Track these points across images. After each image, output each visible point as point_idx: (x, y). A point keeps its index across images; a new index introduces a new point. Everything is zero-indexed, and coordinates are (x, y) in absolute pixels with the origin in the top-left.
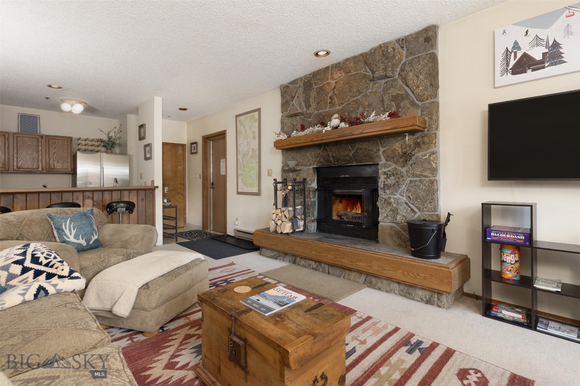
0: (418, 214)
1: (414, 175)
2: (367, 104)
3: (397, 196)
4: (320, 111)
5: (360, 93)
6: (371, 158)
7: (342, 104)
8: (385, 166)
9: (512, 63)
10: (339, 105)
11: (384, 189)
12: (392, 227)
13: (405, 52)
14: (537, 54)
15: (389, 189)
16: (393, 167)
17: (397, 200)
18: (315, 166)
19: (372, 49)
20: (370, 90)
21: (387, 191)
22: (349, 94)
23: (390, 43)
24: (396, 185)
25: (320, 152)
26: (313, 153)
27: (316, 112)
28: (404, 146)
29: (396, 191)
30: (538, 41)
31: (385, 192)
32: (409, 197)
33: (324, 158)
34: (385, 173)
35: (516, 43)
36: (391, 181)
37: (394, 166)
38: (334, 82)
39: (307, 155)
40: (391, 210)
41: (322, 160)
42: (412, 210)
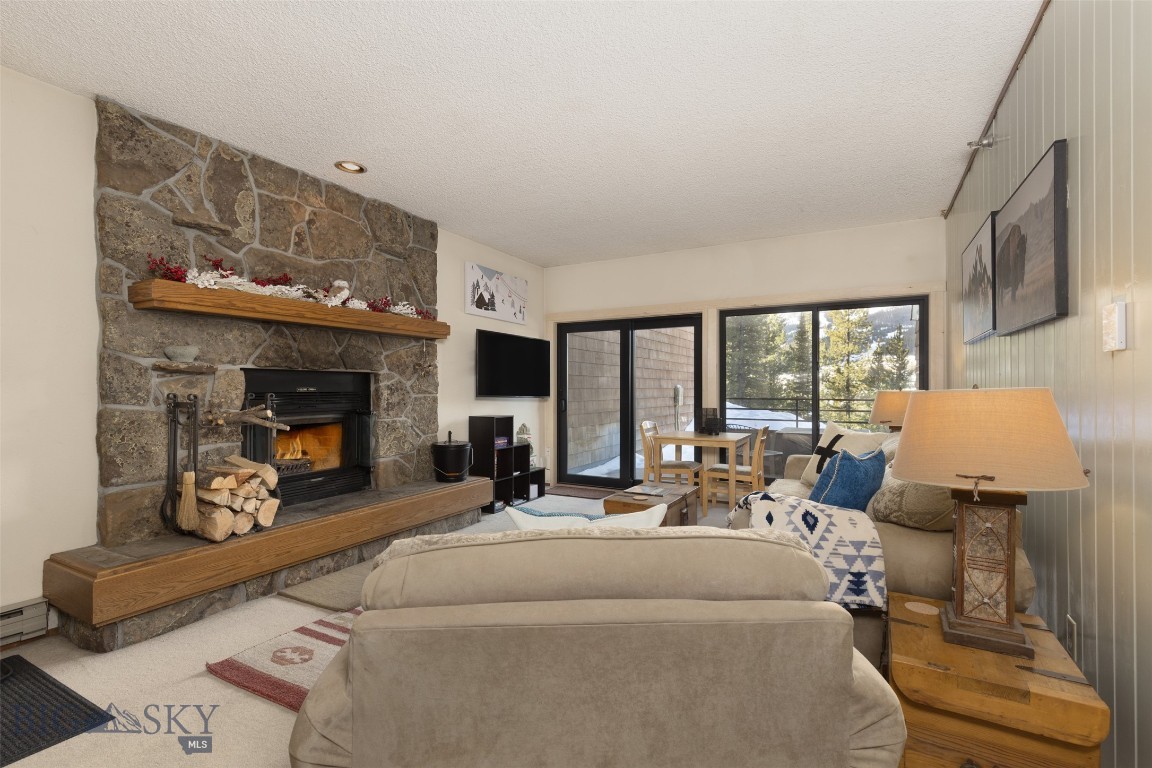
0: (423, 437)
1: (420, 391)
2: (366, 278)
3: (403, 418)
4: (270, 249)
5: (356, 256)
6: (370, 363)
7: (322, 258)
8: (389, 377)
9: (476, 297)
10: (316, 258)
11: (387, 410)
12: (396, 461)
13: (411, 234)
14: (487, 297)
15: (392, 409)
16: (396, 379)
17: (403, 423)
18: (249, 366)
19: (375, 201)
20: (369, 260)
21: (390, 413)
22: (338, 248)
23: (399, 210)
24: (402, 403)
25: (267, 336)
26: (248, 335)
27: (256, 245)
28: (410, 353)
29: (402, 412)
30: (487, 288)
31: (388, 415)
32: (415, 419)
33: (276, 351)
34: (389, 388)
35: (478, 282)
36: (395, 399)
37: (397, 377)
38: (309, 209)
39: (229, 336)
40: (395, 438)
41: (271, 354)
42: (417, 434)
